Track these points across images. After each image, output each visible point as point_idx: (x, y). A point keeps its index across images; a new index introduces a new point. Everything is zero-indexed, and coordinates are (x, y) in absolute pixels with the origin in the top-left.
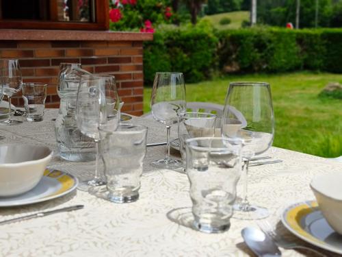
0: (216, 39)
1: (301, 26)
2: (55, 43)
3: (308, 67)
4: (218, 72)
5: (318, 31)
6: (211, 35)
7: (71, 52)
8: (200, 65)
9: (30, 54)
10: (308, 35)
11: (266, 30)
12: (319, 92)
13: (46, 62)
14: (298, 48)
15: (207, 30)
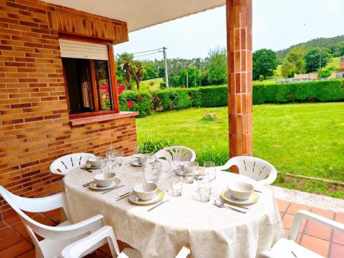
0: (151, 95)
1: (189, 86)
2: (100, 122)
3: (194, 106)
4: (154, 111)
5: (197, 89)
6: (149, 94)
7: (107, 125)
8: (145, 108)
9: (90, 128)
10: (193, 91)
11: (174, 90)
12: (201, 118)
13: (97, 131)
14: (189, 97)
15: (146, 92)
